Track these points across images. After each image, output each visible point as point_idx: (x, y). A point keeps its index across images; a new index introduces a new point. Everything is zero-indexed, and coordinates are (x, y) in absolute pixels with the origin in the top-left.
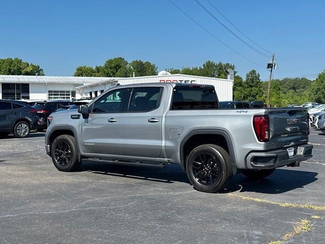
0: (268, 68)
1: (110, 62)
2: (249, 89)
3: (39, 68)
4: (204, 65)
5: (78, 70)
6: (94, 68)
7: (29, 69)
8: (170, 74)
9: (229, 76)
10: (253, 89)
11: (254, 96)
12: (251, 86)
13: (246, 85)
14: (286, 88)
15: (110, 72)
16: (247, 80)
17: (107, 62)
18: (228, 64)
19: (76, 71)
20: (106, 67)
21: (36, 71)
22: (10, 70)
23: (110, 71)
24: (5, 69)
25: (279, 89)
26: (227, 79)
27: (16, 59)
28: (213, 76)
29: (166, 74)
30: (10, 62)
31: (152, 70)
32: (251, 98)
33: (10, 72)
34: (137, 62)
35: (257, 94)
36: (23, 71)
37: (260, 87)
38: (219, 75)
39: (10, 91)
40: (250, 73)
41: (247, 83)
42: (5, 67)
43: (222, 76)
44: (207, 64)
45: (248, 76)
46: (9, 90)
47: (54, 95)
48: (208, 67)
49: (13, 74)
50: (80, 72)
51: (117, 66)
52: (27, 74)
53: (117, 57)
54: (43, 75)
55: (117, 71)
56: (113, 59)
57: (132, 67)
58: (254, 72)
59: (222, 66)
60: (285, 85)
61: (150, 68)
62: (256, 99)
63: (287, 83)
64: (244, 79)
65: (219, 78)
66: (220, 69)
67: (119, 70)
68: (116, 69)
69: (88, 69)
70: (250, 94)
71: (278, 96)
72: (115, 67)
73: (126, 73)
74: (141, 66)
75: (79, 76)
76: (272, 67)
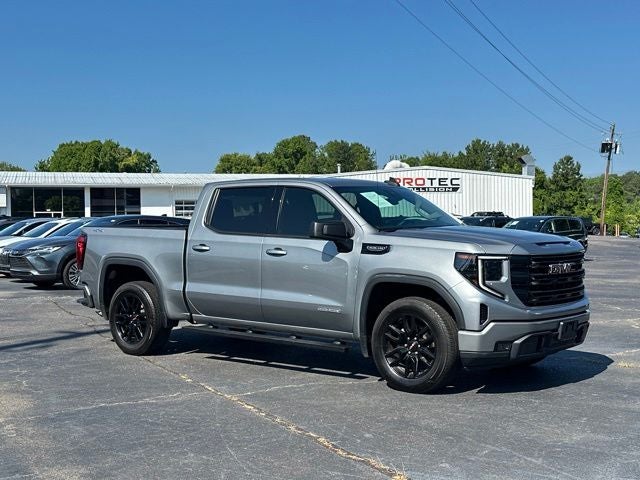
0: (603, 151)
1: (284, 144)
2: (558, 194)
3: (150, 157)
4: (467, 148)
5: (222, 160)
6: (253, 157)
7: (132, 161)
8: (407, 166)
9: (525, 170)
10: (568, 193)
11: (569, 208)
12: (564, 189)
13: (552, 187)
14: (630, 191)
15: (283, 163)
16: (554, 176)
17: (280, 145)
18: (518, 146)
19: (218, 163)
20: (277, 154)
21: (145, 165)
22: (96, 163)
23: (284, 161)
24: (88, 161)
25: (622, 193)
26: (521, 173)
27: (109, 142)
28: (486, 168)
29: (401, 167)
30: (97, 148)
31: (366, 159)
32: (564, 211)
33: (97, 168)
34: (336, 143)
35: (576, 204)
36: (121, 165)
37: (581, 190)
38: (497, 167)
39: (106, 202)
40: (562, 162)
41: (554, 182)
42: (88, 157)
43: (504, 167)
44: (474, 145)
45: (556, 168)
46: (103, 201)
47: (186, 208)
48: (476, 151)
49: (102, 170)
50: (227, 165)
51: (298, 151)
52: (128, 169)
53: (297, 135)
54: (157, 171)
55: (297, 163)
56: (290, 137)
57: (326, 155)
58: (569, 159)
59: (504, 150)
60: (630, 185)
61: (362, 155)
62: (573, 212)
63: (634, 181)
64: (549, 175)
65: (499, 172)
66: (500, 155)
67: (302, 161)
68: (296, 157)
69: (242, 159)
70: (562, 203)
71: (619, 206)
72: (294, 154)
73: (315, 166)
74: (345, 152)
75: (224, 171)
76: (610, 150)
